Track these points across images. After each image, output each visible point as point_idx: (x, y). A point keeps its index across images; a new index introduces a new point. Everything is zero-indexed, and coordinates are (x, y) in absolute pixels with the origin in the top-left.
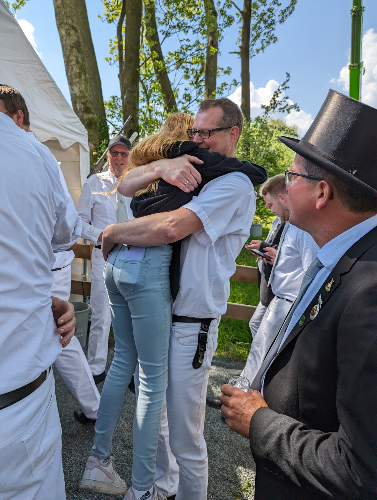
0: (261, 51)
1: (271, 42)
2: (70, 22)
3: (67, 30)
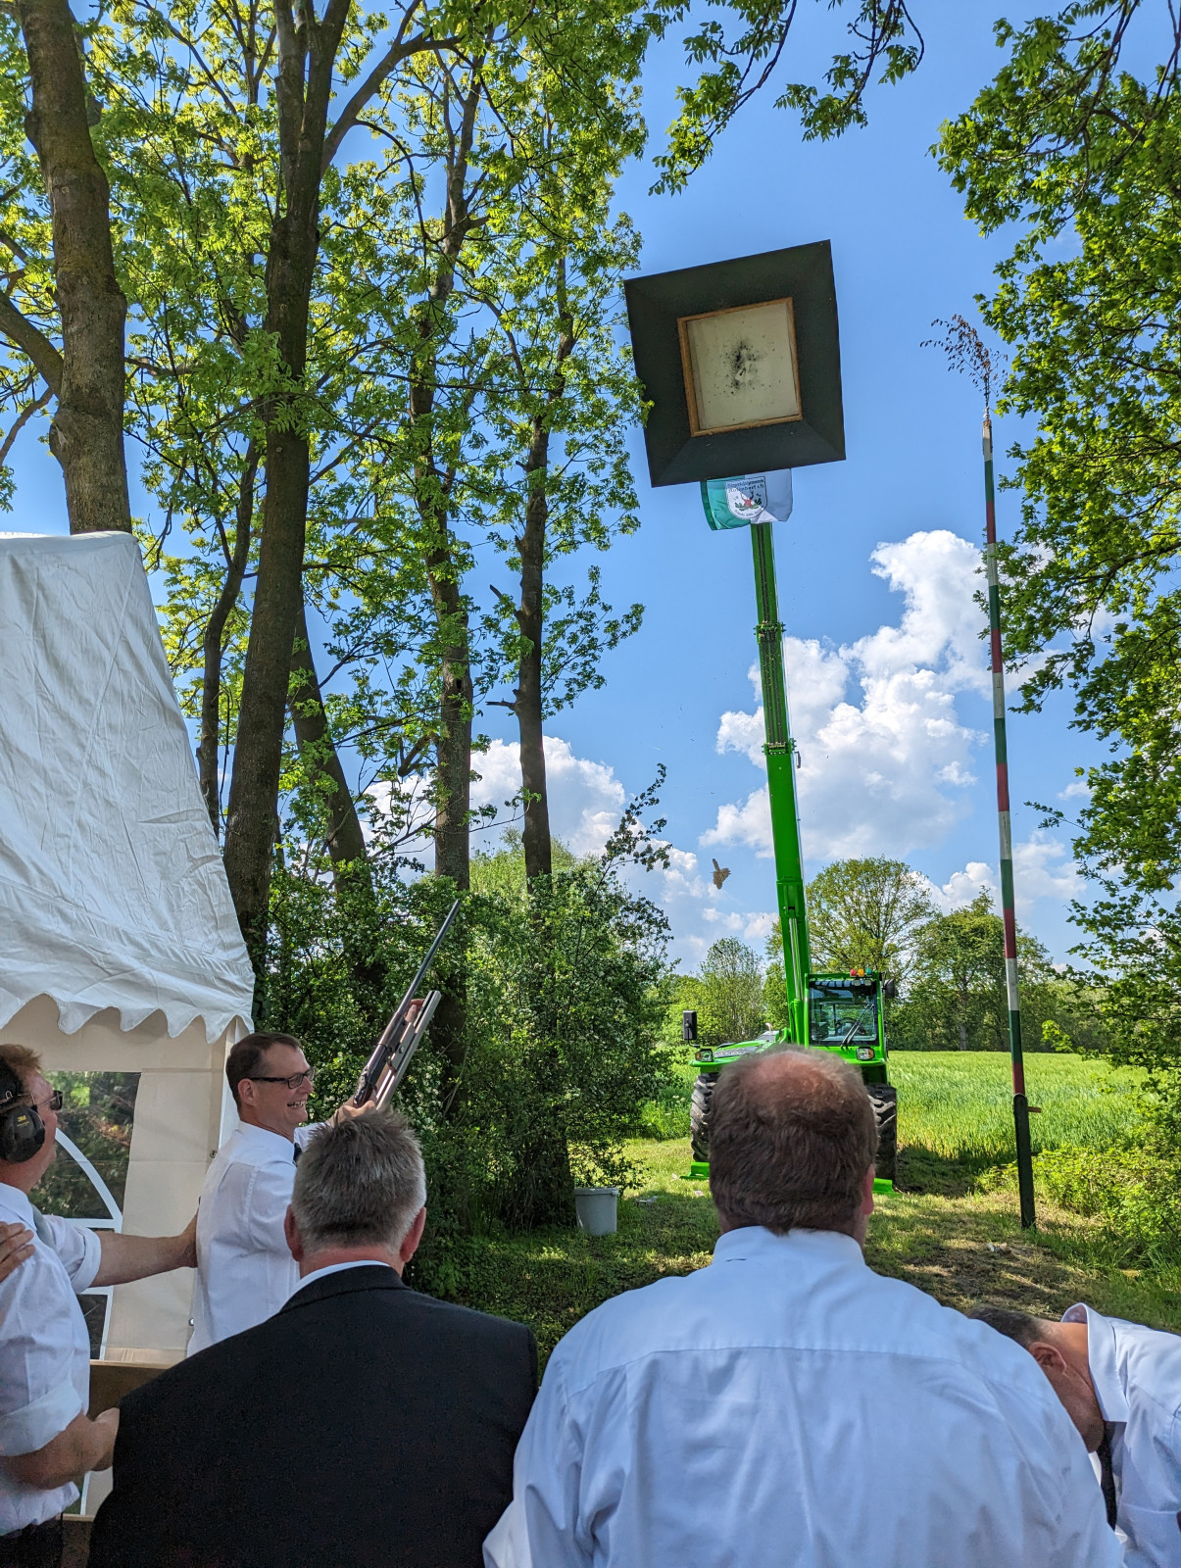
0: (566, 704)
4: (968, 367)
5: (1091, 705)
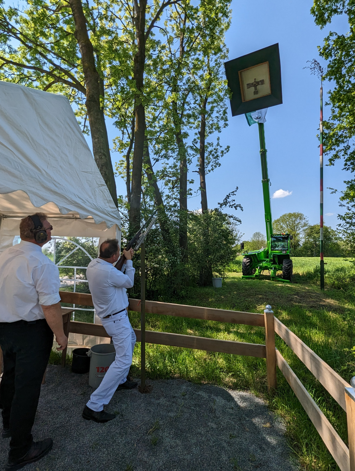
0: (211, 171)
1: (217, 166)
2: (102, 151)
3: (100, 155)
4: (316, 74)
5: (349, 163)
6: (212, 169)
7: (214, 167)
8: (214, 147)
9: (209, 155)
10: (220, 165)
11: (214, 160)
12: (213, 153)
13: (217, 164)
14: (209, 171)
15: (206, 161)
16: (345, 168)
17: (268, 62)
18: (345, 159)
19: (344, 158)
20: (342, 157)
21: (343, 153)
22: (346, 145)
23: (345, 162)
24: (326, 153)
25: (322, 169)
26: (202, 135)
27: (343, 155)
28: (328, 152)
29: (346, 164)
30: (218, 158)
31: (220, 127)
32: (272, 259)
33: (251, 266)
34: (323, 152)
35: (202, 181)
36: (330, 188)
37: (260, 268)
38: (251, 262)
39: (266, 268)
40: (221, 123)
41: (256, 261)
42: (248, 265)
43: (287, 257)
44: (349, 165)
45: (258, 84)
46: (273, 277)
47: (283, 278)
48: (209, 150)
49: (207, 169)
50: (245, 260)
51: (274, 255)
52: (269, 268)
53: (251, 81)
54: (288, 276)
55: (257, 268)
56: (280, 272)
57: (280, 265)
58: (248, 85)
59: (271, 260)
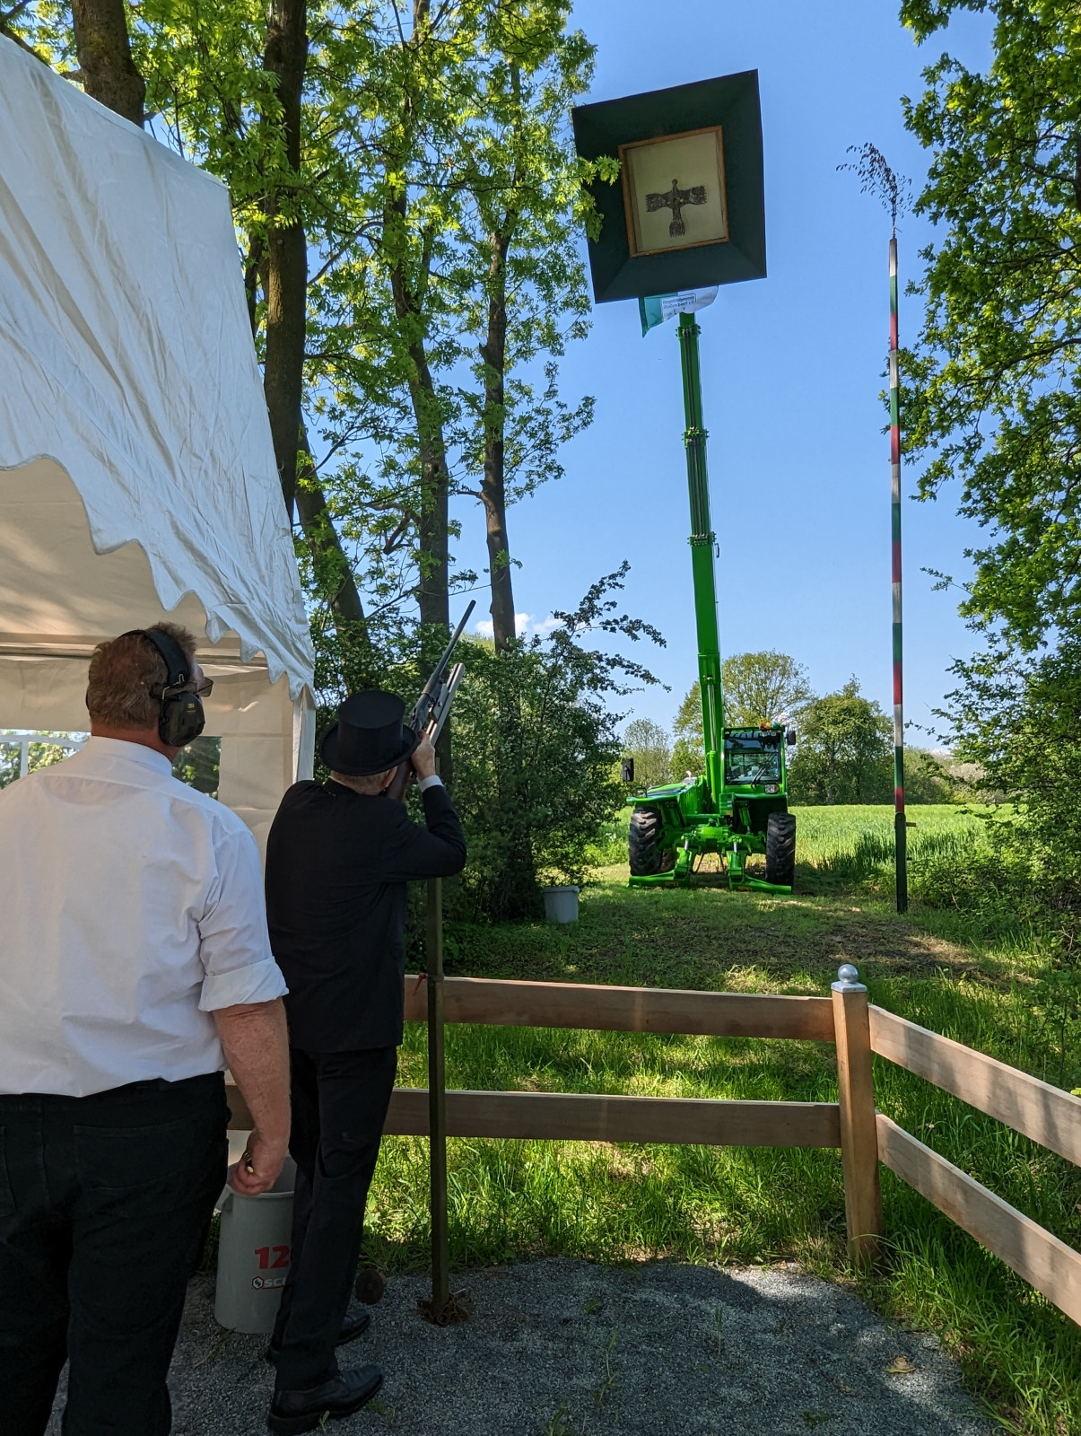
0: (527, 494)
1: (550, 476)
4: (879, 191)
5: (976, 494)
6: (530, 487)
7: (535, 477)
8: (536, 404)
9: (518, 433)
10: (560, 469)
11: (538, 453)
12: (532, 424)
13: (549, 468)
14: (519, 493)
15: (507, 456)
16: (964, 511)
17: (719, 128)
18: (968, 477)
19: (964, 476)
20: (957, 472)
21: (961, 457)
22: (969, 430)
23: (966, 489)
24: (908, 456)
25: (897, 507)
26: (494, 357)
27: (962, 467)
28: (916, 454)
29: (968, 496)
30: (553, 447)
31: (559, 336)
32: (730, 813)
33: (659, 841)
34: (899, 450)
35: (497, 528)
36: (931, 572)
37: (689, 847)
38: (658, 826)
39: (710, 846)
40: (565, 321)
41: (676, 822)
42: (652, 838)
43: (778, 805)
44: (976, 502)
45: (687, 201)
46: (736, 879)
47: (769, 881)
48: (518, 411)
49: (513, 484)
50: (639, 816)
51: (737, 799)
52: (722, 845)
53: (664, 187)
54: (784, 871)
55: (682, 846)
56: (757, 859)
57: (756, 834)
58: (650, 197)
59: (727, 817)
